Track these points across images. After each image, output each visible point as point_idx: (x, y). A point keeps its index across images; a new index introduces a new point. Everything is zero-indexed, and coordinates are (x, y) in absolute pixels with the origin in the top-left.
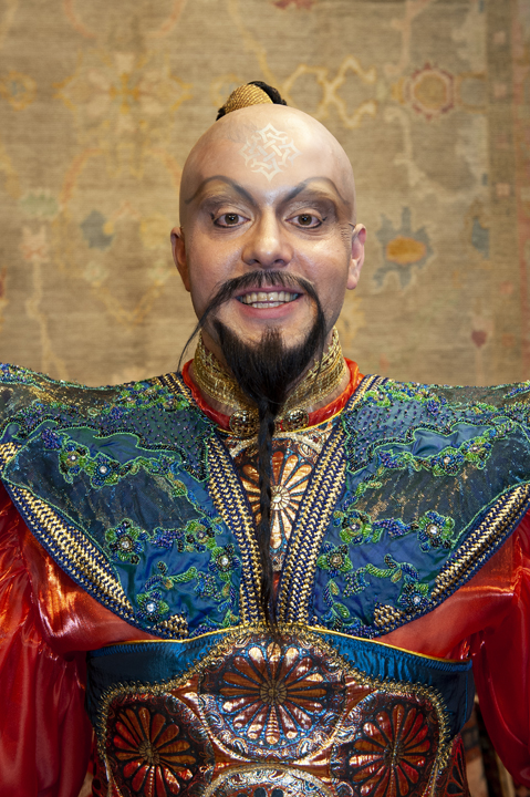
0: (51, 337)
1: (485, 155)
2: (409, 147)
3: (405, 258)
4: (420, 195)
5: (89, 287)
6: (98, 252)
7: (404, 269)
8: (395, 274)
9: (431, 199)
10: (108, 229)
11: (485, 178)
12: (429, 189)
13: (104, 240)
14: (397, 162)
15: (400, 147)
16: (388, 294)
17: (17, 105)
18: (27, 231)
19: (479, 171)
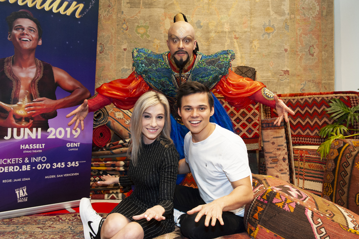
1: (288, 8)
2: (271, 6)
3: (269, 31)
4: (273, 17)
6: (199, 29)
7: (269, 34)
8: (267, 35)
9: (275, 18)
10: (202, 24)
11: (288, 13)
12: (275, 16)
13: (201, 27)
14: (268, 10)
15: (268, 6)
16: (265, 39)
19: (287, 12)
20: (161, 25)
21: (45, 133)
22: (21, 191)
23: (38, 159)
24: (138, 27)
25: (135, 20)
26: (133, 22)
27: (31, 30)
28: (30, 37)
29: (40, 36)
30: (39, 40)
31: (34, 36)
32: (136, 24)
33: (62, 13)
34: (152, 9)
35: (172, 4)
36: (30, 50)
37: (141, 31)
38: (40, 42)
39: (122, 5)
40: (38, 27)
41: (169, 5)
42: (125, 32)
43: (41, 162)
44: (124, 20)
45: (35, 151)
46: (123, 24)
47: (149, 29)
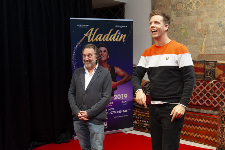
0: (213, 41)
5: (219, 33)
6: (220, 27)
10: (222, 24)
13: (222, 26)
17: (208, 6)
18: (210, 25)
20: (195, 26)
21: (113, 97)
22: (105, 124)
23: (111, 109)
24: (181, 29)
25: (179, 24)
26: (178, 26)
27: (105, 52)
28: (104, 55)
29: (109, 54)
30: (108, 55)
31: (106, 54)
32: (180, 27)
33: (117, 41)
34: (189, 17)
35: (202, 12)
36: (105, 61)
37: (183, 31)
38: (109, 56)
39: (172, 16)
40: (107, 50)
41: (200, 12)
42: (174, 32)
43: (112, 111)
44: (173, 25)
45: (109, 106)
46: (172, 28)
47: (187, 30)
